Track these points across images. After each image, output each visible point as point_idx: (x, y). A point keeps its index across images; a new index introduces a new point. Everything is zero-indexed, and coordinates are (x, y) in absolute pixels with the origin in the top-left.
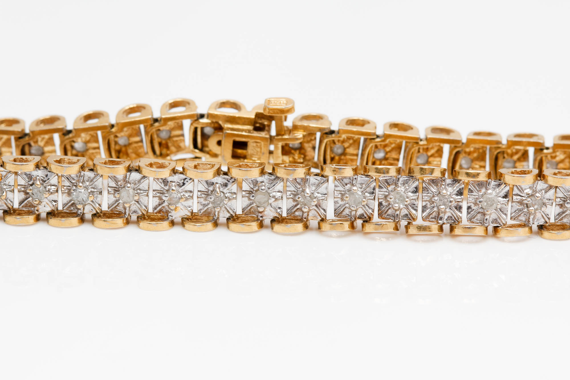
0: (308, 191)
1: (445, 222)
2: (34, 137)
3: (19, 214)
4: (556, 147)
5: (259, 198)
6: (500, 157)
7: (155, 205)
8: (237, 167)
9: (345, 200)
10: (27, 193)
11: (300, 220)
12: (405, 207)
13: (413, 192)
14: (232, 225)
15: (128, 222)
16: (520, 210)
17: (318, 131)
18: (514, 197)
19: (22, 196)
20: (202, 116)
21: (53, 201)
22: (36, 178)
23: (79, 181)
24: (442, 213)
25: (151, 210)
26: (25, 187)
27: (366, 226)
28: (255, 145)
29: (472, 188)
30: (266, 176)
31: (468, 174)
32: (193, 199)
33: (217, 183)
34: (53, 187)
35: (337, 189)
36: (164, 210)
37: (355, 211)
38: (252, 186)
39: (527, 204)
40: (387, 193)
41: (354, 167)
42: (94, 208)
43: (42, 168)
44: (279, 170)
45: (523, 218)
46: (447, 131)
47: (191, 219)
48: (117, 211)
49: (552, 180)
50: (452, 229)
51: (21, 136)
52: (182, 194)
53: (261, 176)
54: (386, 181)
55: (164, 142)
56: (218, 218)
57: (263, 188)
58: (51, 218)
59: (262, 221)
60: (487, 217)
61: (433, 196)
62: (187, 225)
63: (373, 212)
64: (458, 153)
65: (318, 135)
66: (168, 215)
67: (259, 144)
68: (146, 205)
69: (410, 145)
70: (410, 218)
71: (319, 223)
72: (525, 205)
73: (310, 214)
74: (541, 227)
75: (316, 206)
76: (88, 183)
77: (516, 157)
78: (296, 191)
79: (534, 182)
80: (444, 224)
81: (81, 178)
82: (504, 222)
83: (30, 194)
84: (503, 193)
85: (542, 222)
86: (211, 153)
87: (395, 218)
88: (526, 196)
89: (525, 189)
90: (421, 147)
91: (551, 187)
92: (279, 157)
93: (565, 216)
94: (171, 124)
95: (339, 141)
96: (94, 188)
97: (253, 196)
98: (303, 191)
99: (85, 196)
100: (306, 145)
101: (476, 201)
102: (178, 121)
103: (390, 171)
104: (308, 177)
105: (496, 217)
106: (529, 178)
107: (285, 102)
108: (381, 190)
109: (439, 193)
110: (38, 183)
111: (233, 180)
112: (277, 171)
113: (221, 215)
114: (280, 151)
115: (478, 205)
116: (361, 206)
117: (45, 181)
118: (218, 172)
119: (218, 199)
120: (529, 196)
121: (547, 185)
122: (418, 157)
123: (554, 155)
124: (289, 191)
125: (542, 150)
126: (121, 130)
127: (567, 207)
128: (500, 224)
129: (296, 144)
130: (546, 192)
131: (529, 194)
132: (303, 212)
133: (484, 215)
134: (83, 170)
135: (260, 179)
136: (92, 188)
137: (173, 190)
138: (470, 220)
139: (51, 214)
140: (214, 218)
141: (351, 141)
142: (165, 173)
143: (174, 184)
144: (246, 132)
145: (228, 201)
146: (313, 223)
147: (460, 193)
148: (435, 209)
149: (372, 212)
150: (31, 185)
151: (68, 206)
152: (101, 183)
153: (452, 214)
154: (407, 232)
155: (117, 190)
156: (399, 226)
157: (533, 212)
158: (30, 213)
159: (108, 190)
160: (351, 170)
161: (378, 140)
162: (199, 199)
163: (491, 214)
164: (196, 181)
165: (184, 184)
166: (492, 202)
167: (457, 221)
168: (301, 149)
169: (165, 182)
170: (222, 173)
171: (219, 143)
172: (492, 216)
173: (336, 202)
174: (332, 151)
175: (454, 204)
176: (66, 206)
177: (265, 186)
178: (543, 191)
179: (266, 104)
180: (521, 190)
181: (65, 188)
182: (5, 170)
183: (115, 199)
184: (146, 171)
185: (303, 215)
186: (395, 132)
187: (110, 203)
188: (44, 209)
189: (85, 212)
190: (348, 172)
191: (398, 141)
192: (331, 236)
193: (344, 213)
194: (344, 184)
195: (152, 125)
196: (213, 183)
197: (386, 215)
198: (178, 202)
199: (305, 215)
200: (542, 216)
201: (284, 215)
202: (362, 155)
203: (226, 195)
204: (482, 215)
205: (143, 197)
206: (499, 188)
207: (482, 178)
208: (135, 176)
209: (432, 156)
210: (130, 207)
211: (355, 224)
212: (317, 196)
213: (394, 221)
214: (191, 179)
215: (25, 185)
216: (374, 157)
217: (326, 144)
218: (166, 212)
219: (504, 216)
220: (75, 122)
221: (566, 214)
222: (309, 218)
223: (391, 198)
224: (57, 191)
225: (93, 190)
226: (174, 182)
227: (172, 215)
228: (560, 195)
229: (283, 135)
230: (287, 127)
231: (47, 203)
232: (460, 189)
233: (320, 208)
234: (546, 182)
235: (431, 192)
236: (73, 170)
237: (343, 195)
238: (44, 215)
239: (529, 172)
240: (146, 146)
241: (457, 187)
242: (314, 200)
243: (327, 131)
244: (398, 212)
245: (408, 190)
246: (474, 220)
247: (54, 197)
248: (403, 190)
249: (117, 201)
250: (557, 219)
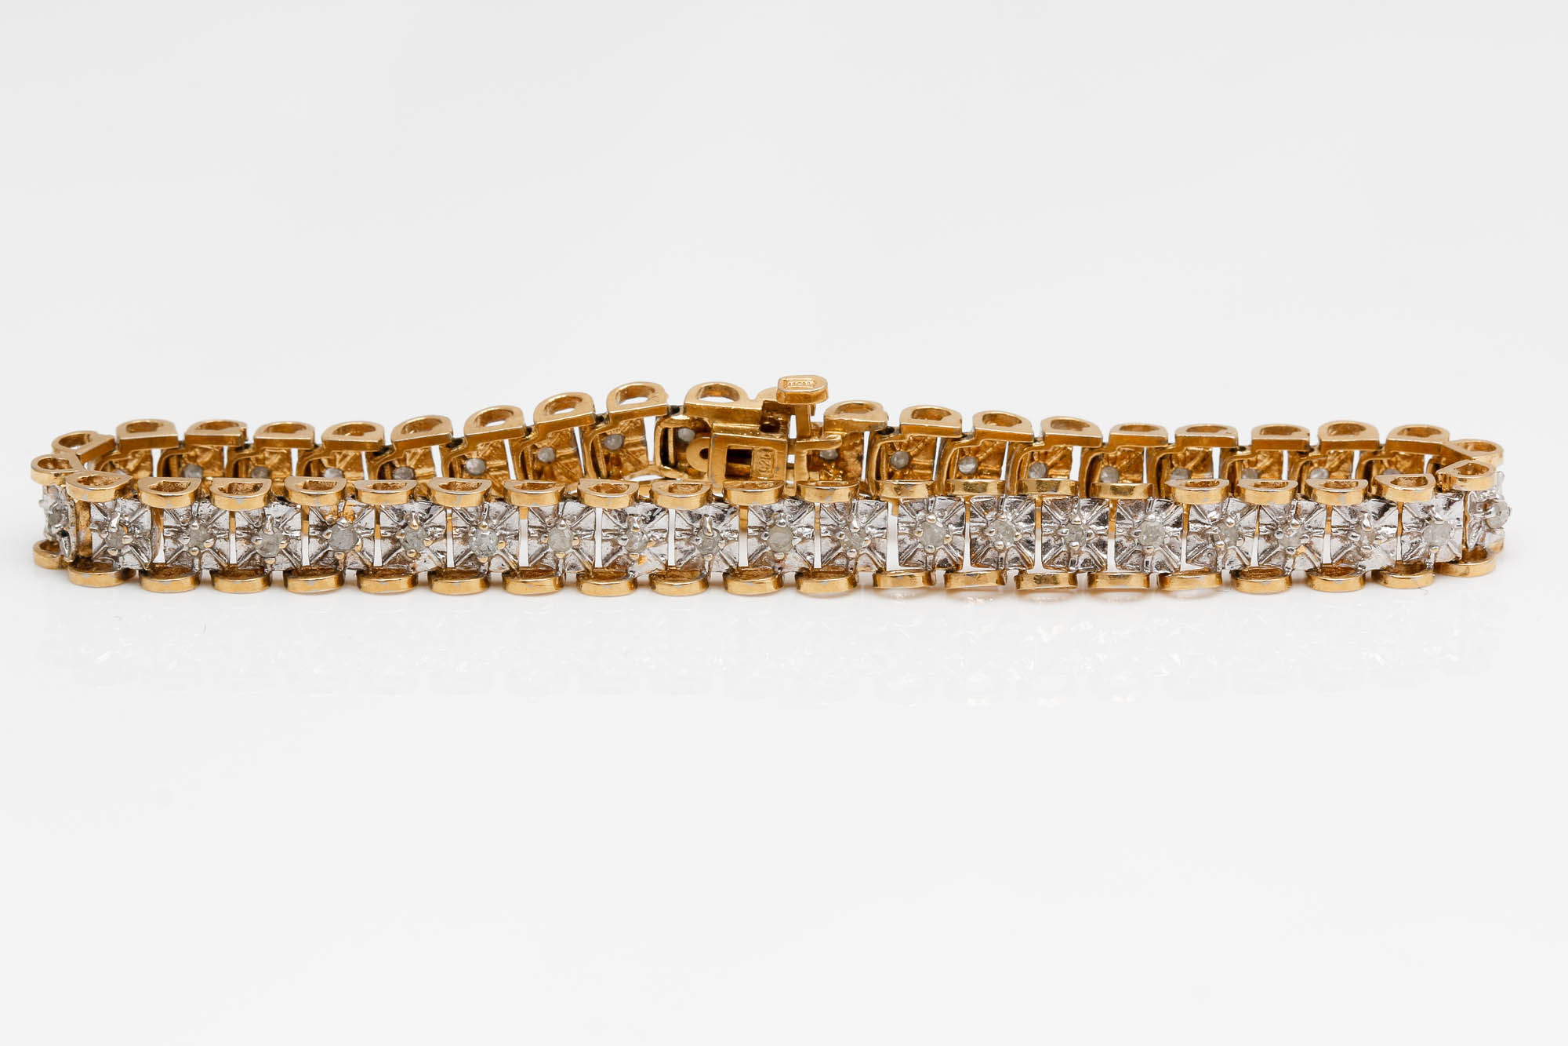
0: (855, 523)
1: (1080, 568)
2: (400, 452)
3: (383, 576)
4: (1256, 445)
5: (776, 537)
6: (1166, 465)
7: (605, 554)
8: (738, 487)
9: (916, 537)
10: (395, 540)
11: (844, 573)
12: (1013, 545)
13: (1026, 521)
14: (733, 584)
15: (561, 584)
16: (1201, 547)
17: (866, 430)
18: (1192, 526)
19: (388, 545)
20: (675, 410)
21: (439, 552)
22: (411, 515)
23: (480, 518)
24: (1074, 554)
25: (599, 564)
26: (391, 530)
27: (950, 578)
28: (763, 454)
29: (1123, 513)
30: (787, 502)
31: (1115, 490)
32: (667, 542)
33: (706, 515)
34: (438, 529)
35: (902, 520)
36: (620, 562)
37: (933, 554)
38: (764, 519)
39: (1212, 536)
40: (984, 525)
41: (930, 483)
42: (506, 562)
43: (419, 499)
44: (807, 491)
45: (1206, 560)
46: (1078, 425)
47: (664, 576)
48: (544, 566)
49: (1251, 496)
50: (1092, 579)
51: (378, 451)
52: (649, 535)
53: (779, 502)
54: (983, 505)
55: (612, 455)
56: (709, 573)
57: (782, 521)
58: (436, 580)
59: (780, 576)
60: (1148, 559)
61: (1060, 528)
62: (659, 586)
63: (962, 554)
64: (1096, 460)
65: (867, 434)
66: (627, 571)
67: (769, 454)
68: (591, 554)
69: (1017, 449)
70: (1025, 564)
71: (874, 577)
72: (1210, 538)
73: (860, 562)
74: (1236, 574)
75: (869, 548)
76: (495, 522)
77: (1190, 465)
78: (836, 524)
79: (1224, 499)
80: (1078, 571)
81: (483, 513)
82: (1176, 567)
83: (402, 541)
84: (1171, 521)
85: (1237, 565)
86: (690, 470)
87: (998, 564)
88: (1211, 523)
89: (1209, 512)
90: (1036, 452)
91: (1250, 507)
92: (803, 474)
93: (1274, 555)
94: (624, 424)
95: (900, 444)
96: (505, 530)
97: (766, 535)
98: (848, 524)
99: (492, 542)
100: (846, 454)
101: (1129, 533)
102: (635, 420)
103: (989, 488)
104: (855, 501)
105: (1163, 558)
106: (1215, 493)
107: (812, 382)
108: (975, 519)
109: (1070, 522)
110: (414, 522)
111: (732, 510)
112: (805, 493)
113: (714, 567)
114: (805, 463)
115: (1133, 539)
116: (943, 546)
117: (425, 520)
118: (708, 498)
119: (708, 541)
120: (1216, 523)
121: (1244, 505)
122: (1030, 469)
123: (1253, 459)
124: (824, 525)
125: (1233, 451)
126: (544, 437)
127: (1277, 540)
128: (1169, 570)
129: (830, 451)
130: (1243, 516)
131: (1215, 520)
132: (848, 559)
133: (1143, 555)
134: (487, 501)
135: (776, 507)
136: (502, 529)
137: (634, 528)
138: (1121, 564)
139: (435, 574)
140: (702, 574)
141: (921, 445)
142: (622, 501)
143: (636, 518)
144: (748, 434)
145: (726, 545)
146: (865, 577)
147: (1103, 521)
148: (1064, 548)
149: (960, 556)
150: (403, 527)
151: (463, 560)
152: (516, 521)
153: (1091, 556)
154: (1018, 586)
155: (542, 531)
156: (1005, 578)
157: (1223, 549)
158: (400, 573)
159: (529, 532)
160: (925, 487)
161: (965, 441)
162: (678, 543)
163: (1153, 554)
164: (672, 512)
165: (652, 518)
166: (1154, 534)
167: (1100, 566)
168: (838, 460)
169: (622, 515)
170: (714, 499)
171: (704, 454)
172: (1155, 558)
173: (901, 542)
174: (889, 461)
175: (1094, 539)
176: (459, 560)
177: (784, 518)
178: (1238, 514)
179: (781, 387)
180: (1202, 513)
181: (458, 530)
182: (358, 503)
183: (540, 546)
184: (590, 498)
185: (848, 564)
186: (992, 427)
187: (531, 554)
188: (424, 565)
189: (491, 569)
190: (920, 490)
191: (998, 442)
192: (894, 598)
193: (915, 559)
194: (914, 511)
195: (593, 427)
196: (700, 516)
197: (983, 560)
198: (643, 548)
199: (852, 563)
200: (1237, 554)
201: (818, 565)
202: (940, 467)
203: (722, 535)
204: (1139, 556)
205: (586, 541)
206: (1168, 510)
207: (1139, 494)
208: (572, 507)
209: (1053, 466)
210: (564, 559)
211: (933, 577)
212: (869, 532)
213: (997, 569)
214: (663, 510)
215: (393, 528)
216: (958, 470)
217: (880, 451)
218: (624, 566)
219: (1177, 557)
220: (467, 425)
221: (1276, 550)
222: (859, 569)
223: (991, 532)
224: (445, 536)
225: (504, 532)
226: (637, 515)
227: (633, 570)
228: (1265, 520)
229: (810, 437)
230: (815, 424)
231: (429, 556)
232: (1102, 515)
233: (875, 552)
234: (1243, 499)
235: (1055, 521)
236: (471, 500)
237: (912, 529)
238: (423, 577)
239: (1214, 484)
240: (584, 460)
241: (1098, 511)
242: (866, 538)
243: (881, 428)
244: (1003, 555)
245: (1019, 519)
246: (1127, 564)
247: (439, 545)
248: (1011, 518)
249: (543, 549)
250: (1261, 560)
